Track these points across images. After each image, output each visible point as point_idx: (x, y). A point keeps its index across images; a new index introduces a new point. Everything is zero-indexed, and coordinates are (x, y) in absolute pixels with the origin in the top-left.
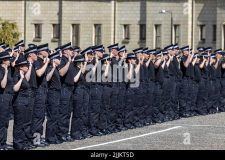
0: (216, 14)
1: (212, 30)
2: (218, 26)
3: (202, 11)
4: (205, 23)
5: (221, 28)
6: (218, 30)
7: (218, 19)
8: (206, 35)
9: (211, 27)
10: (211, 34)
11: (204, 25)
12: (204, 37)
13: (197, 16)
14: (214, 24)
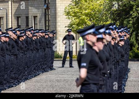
0: (28, 9)
1: (25, 20)
2: (30, 17)
3: (18, 8)
4: (21, 16)
5: (32, 19)
6: (30, 20)
7: (30, 13)
8: (21, 23)
9: (25, 18)
10: (25, 22)
11: (20, 17)
12: (19, 24)
13: (15, 11)
14: (27, 16)
